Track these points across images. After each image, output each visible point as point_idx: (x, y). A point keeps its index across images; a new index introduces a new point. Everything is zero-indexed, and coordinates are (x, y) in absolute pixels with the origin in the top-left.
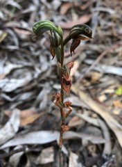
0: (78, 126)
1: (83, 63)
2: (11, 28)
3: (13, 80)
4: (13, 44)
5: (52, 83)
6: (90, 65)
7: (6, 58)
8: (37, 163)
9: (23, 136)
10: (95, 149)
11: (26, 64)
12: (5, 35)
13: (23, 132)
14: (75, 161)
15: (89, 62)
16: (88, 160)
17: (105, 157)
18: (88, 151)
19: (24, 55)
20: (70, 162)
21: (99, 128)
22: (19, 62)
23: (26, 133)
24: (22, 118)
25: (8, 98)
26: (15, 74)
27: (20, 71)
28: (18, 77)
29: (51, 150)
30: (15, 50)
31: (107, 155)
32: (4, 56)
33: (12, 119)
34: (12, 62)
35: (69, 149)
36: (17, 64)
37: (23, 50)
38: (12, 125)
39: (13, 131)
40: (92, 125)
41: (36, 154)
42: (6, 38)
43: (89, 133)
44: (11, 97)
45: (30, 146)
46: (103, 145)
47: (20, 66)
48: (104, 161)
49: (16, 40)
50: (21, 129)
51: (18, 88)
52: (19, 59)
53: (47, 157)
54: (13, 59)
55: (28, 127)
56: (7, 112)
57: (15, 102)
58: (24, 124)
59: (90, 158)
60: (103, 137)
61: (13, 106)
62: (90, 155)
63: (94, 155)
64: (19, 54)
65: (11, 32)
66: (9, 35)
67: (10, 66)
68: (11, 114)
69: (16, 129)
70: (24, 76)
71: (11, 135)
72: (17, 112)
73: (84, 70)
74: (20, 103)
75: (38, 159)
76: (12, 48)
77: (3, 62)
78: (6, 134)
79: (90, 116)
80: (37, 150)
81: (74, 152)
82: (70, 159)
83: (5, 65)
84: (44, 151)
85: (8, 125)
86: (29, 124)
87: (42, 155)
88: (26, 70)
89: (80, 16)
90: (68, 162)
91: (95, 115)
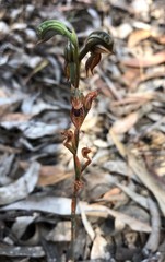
0: (116, 201)
1: (145, 117)
2: (55, 56)
3: (39, 124)
4: (54, 78)
5: (94, 137)
6: (153, 122)
7: (39, 94)
8: (48, 239)
9: (37, 200)
10: (134, 239)
11: (64, 106)
12: (44, 64)
13: (38, 194)
14: (101, 248)
15: (155, 117)
16: (121, 252)
17: (147, 253)
18: (124, 240)
19: (64, 95)
20: (93, 248)
21: (148, 211)
22: (55, 102)
23: (43, 197)
24: (41, 176)
25: (29, 146)
26: (46, 117)
27: (53, 114)
28: (49, 122)
30: (55, 86)
31: (149, 251)
32: (36, 90)
33: (28, 175)
34: (45, 101)
35: (98, 230)
36: (52, 104)
37: (64, 87)
38: (26, 183)
39: (26, 190)
40: (138, 205)
41: (50, 227)
42: (45, 68)
43: (132, 215)
44: (34, 146)
45: (43, 214)
46: (147, 235)
47: (55, 108)
48: (143, 257)
49: (58, 73)
50: (37, 190)
51: (46, 136)
52: (56, 98)
53: (63, 234)
54: (48, 97)
55: (48, 189)
56: (23, 164)
57: (37, 152)
58: (43, 185)
59: (124, 250)
60: (150, 224)
61: (33, 158)
62: (125, 246)
63: (131, 246)
64: (57, 92)
65: (53, 61)
66: (50, 64)
67: (42, 106)
68: (28, 167)
69: (31, 189)
70: (58, 122)
71: (22, 194)
72: (38, 166)
73: (144, 127)
74: (44, 155)
75: (51, 234)
76: (49, 81)
77: (34, 98)
78: (16, 192)
79: (138, 192)
80: (52, 221)
81: (104, 236)
82: (95, 243)
83: (35, 103)
84: (60, 224)
85: (21, 180)
86: (50, 186)
87: (56, 229)
88: (62, 114)
90: (91, 247)
91: (145, 192)
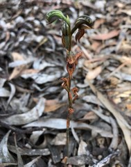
0: (91, 120)
1: (106, 69)
2: (52, 35)
3: (44, 75)
4: (51, 48)
5: (76, 82)
6: (111, 72)
7: (43, 57)
8: (52, 144)
9: (45, 121)
10: (103, 142)
11: (58, 64)
12: (45, 40)
13: (45, 117)
14: (84, 148)
15: (112, 69)
16: (95, 150)
17: (111, 150)
18: (97, 143)
19: (58, 57)
20: (79, 148)
21: (110, 125)
22: (53, 62)
23: (48, 119)
24: (46, 106)
25: (38, 88)
26: (48, 71)
27: (52, 69)
28: (49, 73)
29: (65, 135)
30: (52, 52)
31: (113, 149)
32: (41, 55)
33: (38, 106)
34: (47, 62)
35: (81, 138)
36: (51, 63)
37: (57, 53)
38: (37, 110)
39: (38, 115)
40: (104, 121)
41: (53, 137)
42: (46, 42)
43: (101, 128)
44: (41, 88)
45: (48, 129)
46: (111, 140)
47: (53, 65)
48: (109, 153)
49: (53, 45)
50: (44, 114)
51: (48, 82)
52: (53, 60)
53: (61, 141)
54: (49, 59)
55: (51, 114)
56: (35, 99)
57: (43, 92)
58: (48, 111)
59: (98, 148)
60: (112, 132)
61: (41, 96)
62: (98, 146)
63: (102, 146)
64: (54, 56)
65: (51, 38)
66: (49, 40)
67: (45, 64)
68: (38, 101)
69: (40, 114)
70: (55, 74)
71: (35, 117)
72: (44, 100)
73: (105, 75)
74: (47, 93)
75: (53, 141)
76: (49, 50)
77: (40, 60)
78: (32, 116)
79: (104, 114)
80: (54, 133)
81: (85, 141)
82: (80, 145)
83: (41, 63)
84: (59, 135)
85: (34, 109)
86: (52, 112)
87: (57, 138)
88: (57, 69)
89: (110, 31)
90: (77, 148)
91: (108, 114)
